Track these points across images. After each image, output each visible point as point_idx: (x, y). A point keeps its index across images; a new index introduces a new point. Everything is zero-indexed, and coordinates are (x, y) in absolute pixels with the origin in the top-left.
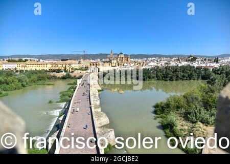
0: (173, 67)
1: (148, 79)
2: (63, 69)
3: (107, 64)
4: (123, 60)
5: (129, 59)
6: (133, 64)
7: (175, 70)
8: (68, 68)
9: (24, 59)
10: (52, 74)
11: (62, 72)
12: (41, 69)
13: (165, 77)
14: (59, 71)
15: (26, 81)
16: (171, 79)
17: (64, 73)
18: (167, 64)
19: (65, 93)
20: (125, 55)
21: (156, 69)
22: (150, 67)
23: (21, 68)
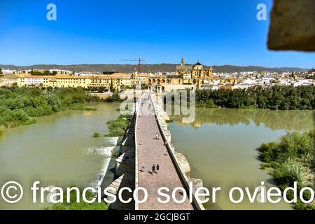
0: (284, 88)
1: (243, 105)
2: (108, 86)
3: (175, 81)
4: (202, 75)
5: (210, 73)
6: (219, 81)
7: (289, 92)
8: (116, 85)
9: (51, 71)
10: (93, 94)
11: (107, 90)
12: (76, 86)
13: (271, 103)
14: (102, 90)
15: (57, 103)
16: (282, 108)
17: (109, 94)
18: (274, 82)
19: (115, 123)
20: (204, 67)
21: (256, 91)
22: (247, 87)
23: (49, 84)
